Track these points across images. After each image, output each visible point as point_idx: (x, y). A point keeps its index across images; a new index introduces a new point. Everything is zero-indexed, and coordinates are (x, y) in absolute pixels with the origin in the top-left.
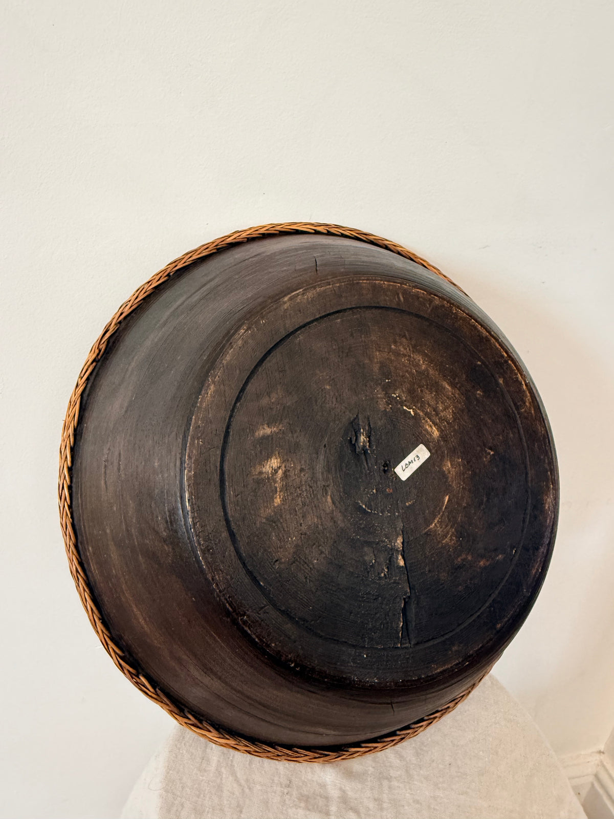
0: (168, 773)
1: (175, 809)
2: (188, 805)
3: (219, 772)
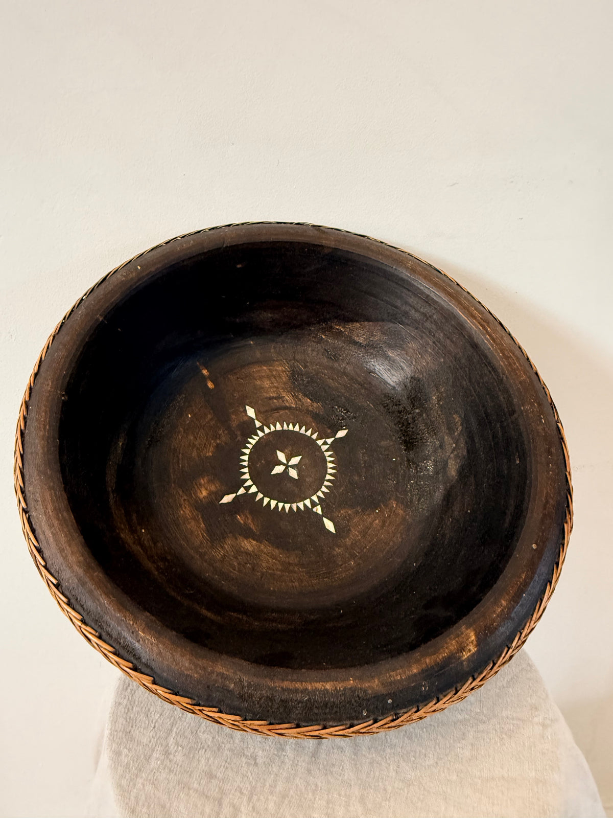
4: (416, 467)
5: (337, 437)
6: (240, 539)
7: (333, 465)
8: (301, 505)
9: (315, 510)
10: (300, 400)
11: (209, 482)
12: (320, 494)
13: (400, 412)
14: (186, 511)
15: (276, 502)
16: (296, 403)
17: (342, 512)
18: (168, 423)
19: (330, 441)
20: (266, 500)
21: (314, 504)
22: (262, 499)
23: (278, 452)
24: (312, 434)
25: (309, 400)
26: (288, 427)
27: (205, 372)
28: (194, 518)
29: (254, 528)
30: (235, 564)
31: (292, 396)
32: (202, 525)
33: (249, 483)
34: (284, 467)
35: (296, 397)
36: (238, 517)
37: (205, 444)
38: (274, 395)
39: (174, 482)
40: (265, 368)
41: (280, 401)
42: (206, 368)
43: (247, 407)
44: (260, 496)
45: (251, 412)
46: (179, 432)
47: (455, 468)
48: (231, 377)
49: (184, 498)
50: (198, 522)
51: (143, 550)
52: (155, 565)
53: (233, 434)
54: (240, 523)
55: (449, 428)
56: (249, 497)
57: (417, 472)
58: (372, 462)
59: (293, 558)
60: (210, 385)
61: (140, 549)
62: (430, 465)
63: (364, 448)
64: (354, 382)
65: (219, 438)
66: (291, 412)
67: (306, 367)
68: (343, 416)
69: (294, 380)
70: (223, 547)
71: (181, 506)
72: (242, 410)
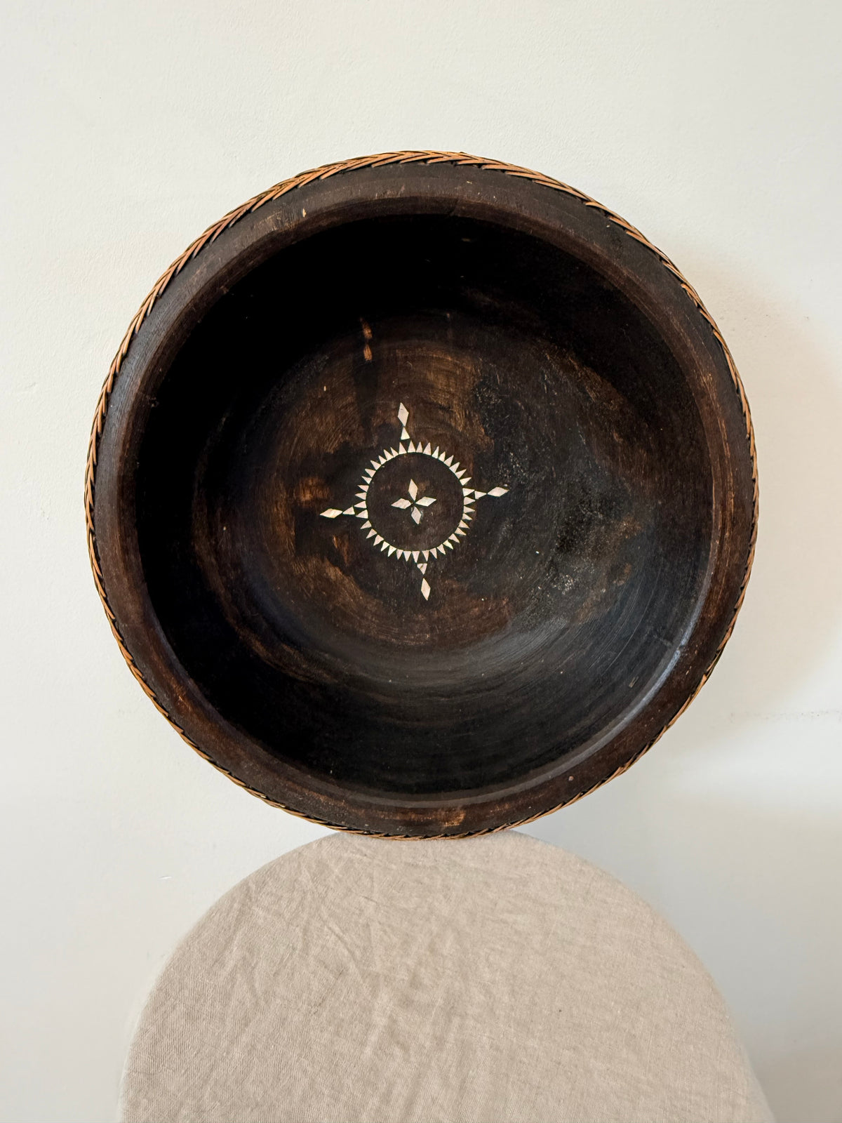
1: (163, 1009)
2: (181, 1008)
3: (232, 978)
5: (489, 493)
6: (327, 563)
7: (467, 526)
8: (407, 554)
9: (419, 566)
10: (472, 424)
11: (317, 485)
12: (434, 552)
13: (582, 502)
14: (280, 511)
15: (382, 539)
16: (464, 427)
17: (446, 582)
18: (294, 390)
19: (479, 495)
20: (372, 533)
21: (421, 559)
22: (368, 530)
23: (412, 482)
24: (463, 477)
25: (483, 430)
26: (439, 455)
27: (367, 332)
28: (286, 522)
29: (346, 558)
30: (312, 587)
31: (466, 414)
32: (293, 533)
33: (363, 505)
34: (410, 504)
35: (468, 418)
36: (335, 539)
37: (329, 437)
38: (444, 404)
39: (278, 471)
40: (450, 359)
41: (447, 416)
42: (371, 328)
43: (402, 406)
44: (368, 525)
45: (403, 415)
46: (304, 407)
47: (586, 615)
48: (399, 353)
49: (284, 495)
50: (289, 528)
51: (216, 559)
52: (224, 579)
53: (368, 436)
54: (334, 547)
55: (612, 569)
56: (355, 522)
57: (552, 581)
58: (511, 542)
59: (372, 605)
60: (367, 354)
61: (213, 560)
62: (569, 583)
63: (514, 523)
64: (552, 434)
65: (350, 434)
66: (452, 437)
67: (505, 381)
68: (513, 469)
69: (480, 393)
70: (305, 565)
71: (276, 502)
72: (393, 407)
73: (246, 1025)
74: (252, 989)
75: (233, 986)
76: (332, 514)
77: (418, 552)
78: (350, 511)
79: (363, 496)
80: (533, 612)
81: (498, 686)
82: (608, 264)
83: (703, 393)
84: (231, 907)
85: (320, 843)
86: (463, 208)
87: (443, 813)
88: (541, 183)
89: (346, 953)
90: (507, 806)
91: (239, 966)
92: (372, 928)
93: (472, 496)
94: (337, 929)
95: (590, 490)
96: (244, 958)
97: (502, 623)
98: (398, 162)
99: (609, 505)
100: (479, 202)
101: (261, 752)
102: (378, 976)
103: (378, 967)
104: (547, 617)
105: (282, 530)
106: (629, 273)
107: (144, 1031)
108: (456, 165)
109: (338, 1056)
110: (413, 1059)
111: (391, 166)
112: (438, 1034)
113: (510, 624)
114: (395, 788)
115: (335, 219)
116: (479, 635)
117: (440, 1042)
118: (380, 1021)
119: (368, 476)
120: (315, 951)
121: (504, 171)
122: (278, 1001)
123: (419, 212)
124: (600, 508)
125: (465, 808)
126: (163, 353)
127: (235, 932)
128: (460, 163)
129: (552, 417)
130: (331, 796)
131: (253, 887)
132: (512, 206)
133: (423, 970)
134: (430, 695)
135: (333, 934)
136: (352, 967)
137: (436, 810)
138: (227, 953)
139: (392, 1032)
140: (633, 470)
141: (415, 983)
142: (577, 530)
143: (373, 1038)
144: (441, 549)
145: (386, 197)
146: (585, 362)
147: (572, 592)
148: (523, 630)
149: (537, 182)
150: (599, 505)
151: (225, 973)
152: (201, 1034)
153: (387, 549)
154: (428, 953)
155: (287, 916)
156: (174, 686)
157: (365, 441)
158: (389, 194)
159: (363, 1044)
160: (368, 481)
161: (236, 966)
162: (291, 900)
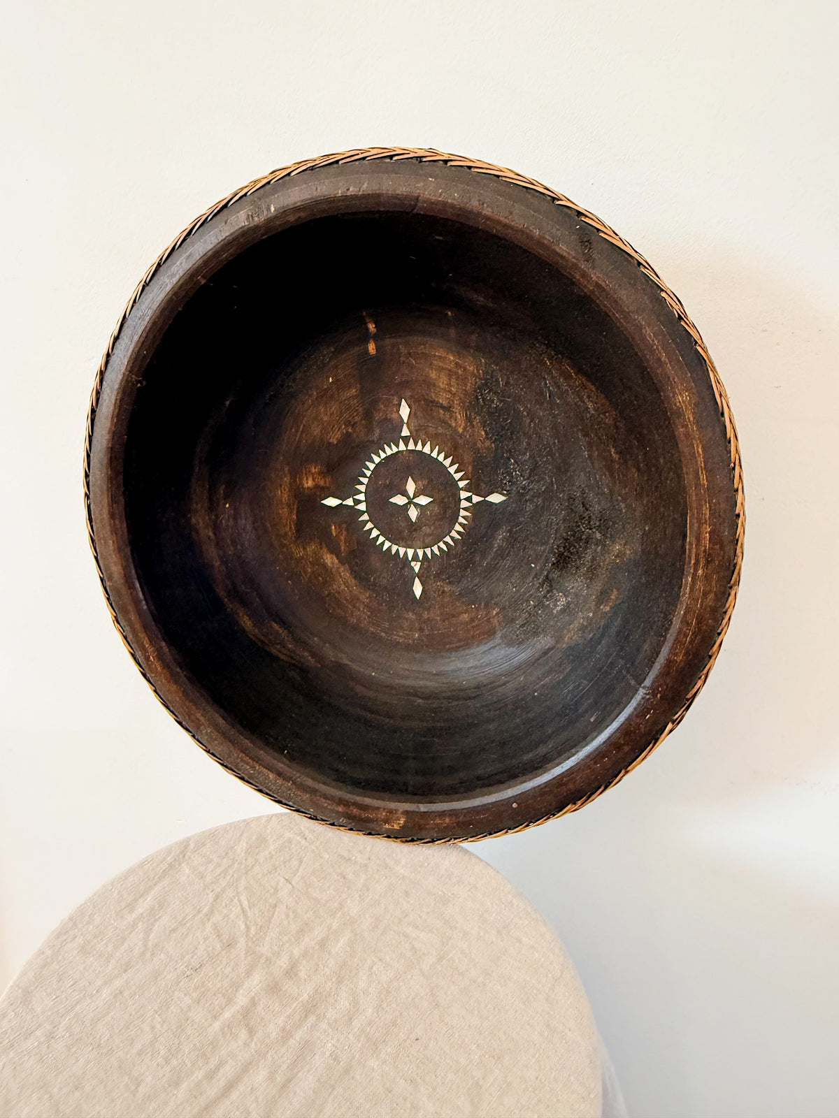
0: (85, 903)
2: (80, 940)
3: (133, 926)
4: (548, 592)
5: (487, 499)
6: (325, 550)
7: (461, 530)
8: (402, 551)
9: (413, 564)
10: (472, 426)
11: (320, 473)
12: (428, 551)
13: (582, 518)
14: (283, 494)
15: (379, 533)
16: (464, 429)
17: (438, 584)
18: (302, 379)
19: (476, 499)
20: (369, 526)
21: (415, 558)
22: (366, 522)
23: (410, 479)
24: (461, 479)
25: (483, 433)
26: (438, 455)
27: (372, 327)
28: (289, 505)
29: (342, 548)
30: (310, 571)
31: (466, 415)
32: (295, 517)
33: (362, 497)
34: (407, 501)
35: (469, 419)
36: (333, 527)
37: (334, 426)
38: (445, 403)
39: (284, 455)
40: (452, 358)
41: (448, 416)
42: (375, 324)
43: (403, 402)
44: (365, 517)
45: (405, 411)
46: (310, 396)
47: (572, 636)
48: (403, 350)
49: (287, 479)
50: (291, 512)
51: (215, 534)
52: (221, 552)
53: (370, 430)
54: (332, 534)
55: (602, 593)
56: (354, 513)
57: (545, 597)
58: (507, 552)
59: (365, 596)
60: (372, 348)
61: (211, 534)
62: (562, 601)
63: (510, 531)
64: (554, 443)
65: (353, 426)
66: (452, 438)
67: (507, 383)
68: (512, 477)
69: (481, 395)
70: (304, 549)
71: (281, 486)
72: (396, 402)
73: (125, 971)
74: (146, 939)
75: (130, 933)
76: (332, 502)
77: (413, 550)
78: (350, 502)
79: (362, 488)
80: (522, 626)
81: (475, 698)
82: (575, 266)
83: (679, 414)
84: (164, 859)
85: (270, 818)
86: (425, 205)
87: (384, 814)
88: (508, 180)
89: (243, 927)
90: (447, 820)
91: (144, 915)
92: (277, 910)
93: (469, 499)
94: (245, 904)
95: (590, 506)
96: (152, 909)
97: (491, 633)
98: (364, 158)
99: (605, 525)
100: (440, 199)
101: (221, 721)
102: (260, 956)
103: (264, 949)
104: (536, 634)
105: (284, 512)
106: (598, 277)
107: (41, 952)
108: (421, 162)
109: (189, 1022)
110: (253, 1045)
111: (357, 163)
112: (288, 1028)
113: (499, 634)
114: (341, 779)
115: (302, 214)
116: (466, 643)
117: (286, 1035)
118: (242, 1000)
119: (368, 469)
120: (216, 918)
121: (470, 168)
122: (162, 956)
123: (382, 209)
124: (599, 526)
125: (406, 813)
126: (146, 337)
127: (155, 885)
128: (424, 160)
129: (555, 427)
130: (279, 774)
131: (192, 846)
132: (474, 204)
133: (304, 962)
134: (409, 694)
135: (239, 908)
136: (242, 942)
137: (378, 808)
138: (141, 901)
139: (246, 1013)
140: (627, 489)
141: (291, 972)
142: (575, 547)
143: (227, 1015)
144: (435, 549)
145: (349, 194)
146: (580, 371)
147: (563, 611)
148: (510, 644)
149: (504, 179)
150: (598, 524)
151: (130, 918)
152: (84, 968)
153: (383, 543)
154: (317, 947)
155: (208, 879)
156: (147, 646)
157: (367, 435)
158: (353, 190)
159: (215, 1017)
160: (368, 473)
161: (142, 914)
162: (219, 865)
